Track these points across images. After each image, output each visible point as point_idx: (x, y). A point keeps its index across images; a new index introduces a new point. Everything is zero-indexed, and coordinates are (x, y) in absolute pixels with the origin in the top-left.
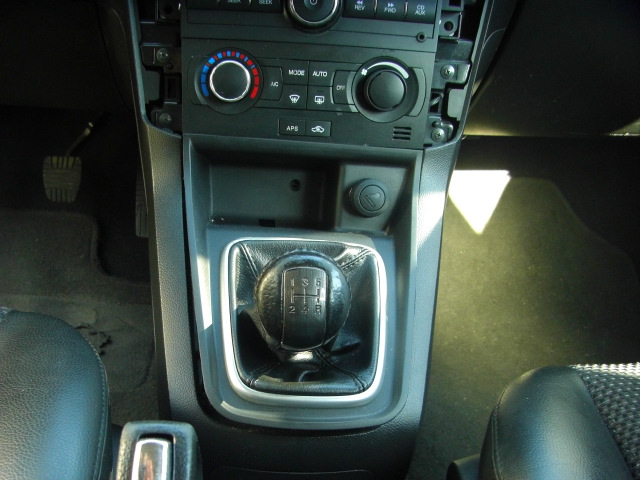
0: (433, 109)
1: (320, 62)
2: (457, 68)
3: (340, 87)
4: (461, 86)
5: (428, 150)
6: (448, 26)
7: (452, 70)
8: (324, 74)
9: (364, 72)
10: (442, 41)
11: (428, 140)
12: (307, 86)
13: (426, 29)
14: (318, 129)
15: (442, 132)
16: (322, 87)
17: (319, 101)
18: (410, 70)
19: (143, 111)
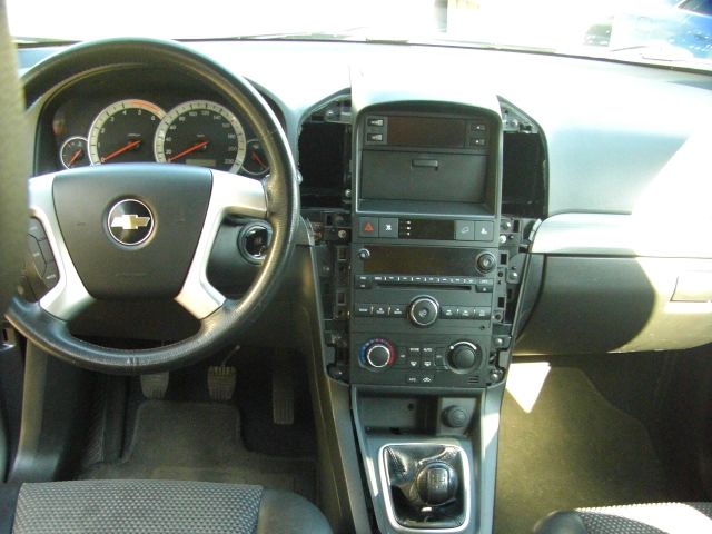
0: (491, 363)
1: (428, 344)
2: (503, 339)
3: (438, 357)
4: (505, 349)
5: (489, 387)
6: (497, 317)
7: (500, 341)
8: (430, 350)
9: (452, 348)
10: (495, 326)
11: (488, 381)
12: (421, 357)
13: (485, 323)
14: (427, 380)
15: (495, 376)
16: (429, 357)
17: (427, 364)
18: (477, 346)
19: (325, 370)
